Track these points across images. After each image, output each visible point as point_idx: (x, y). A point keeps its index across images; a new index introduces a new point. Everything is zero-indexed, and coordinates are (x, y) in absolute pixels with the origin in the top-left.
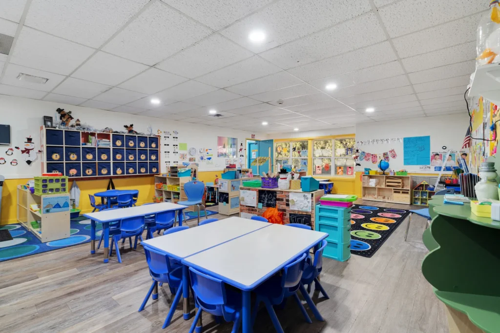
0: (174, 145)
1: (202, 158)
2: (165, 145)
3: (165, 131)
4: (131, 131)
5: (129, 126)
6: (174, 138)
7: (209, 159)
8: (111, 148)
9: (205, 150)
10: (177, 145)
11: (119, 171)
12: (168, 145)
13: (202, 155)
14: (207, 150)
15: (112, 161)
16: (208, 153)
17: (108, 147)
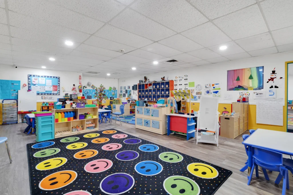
0: (185, 84)
1: (208, 92)
2: (180, 85)
3: (180, 76)
4: (163, 80)
5: (163, 78)
6: (185, 79)
7: (216, 92)
8: (152, 89)
9: (211, 85)
10: (187, 84)
11: (154, 99)
12: (181, 85)
13: (209, 90)
14: (213, 85)
15: (152, 95)
16: (214, 88)
17: (151, 89)
